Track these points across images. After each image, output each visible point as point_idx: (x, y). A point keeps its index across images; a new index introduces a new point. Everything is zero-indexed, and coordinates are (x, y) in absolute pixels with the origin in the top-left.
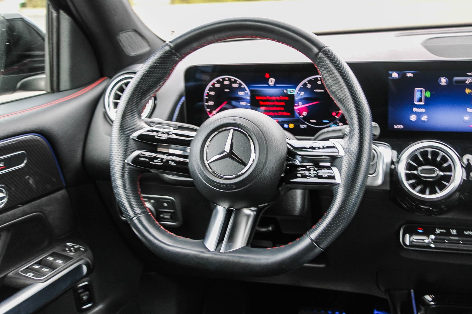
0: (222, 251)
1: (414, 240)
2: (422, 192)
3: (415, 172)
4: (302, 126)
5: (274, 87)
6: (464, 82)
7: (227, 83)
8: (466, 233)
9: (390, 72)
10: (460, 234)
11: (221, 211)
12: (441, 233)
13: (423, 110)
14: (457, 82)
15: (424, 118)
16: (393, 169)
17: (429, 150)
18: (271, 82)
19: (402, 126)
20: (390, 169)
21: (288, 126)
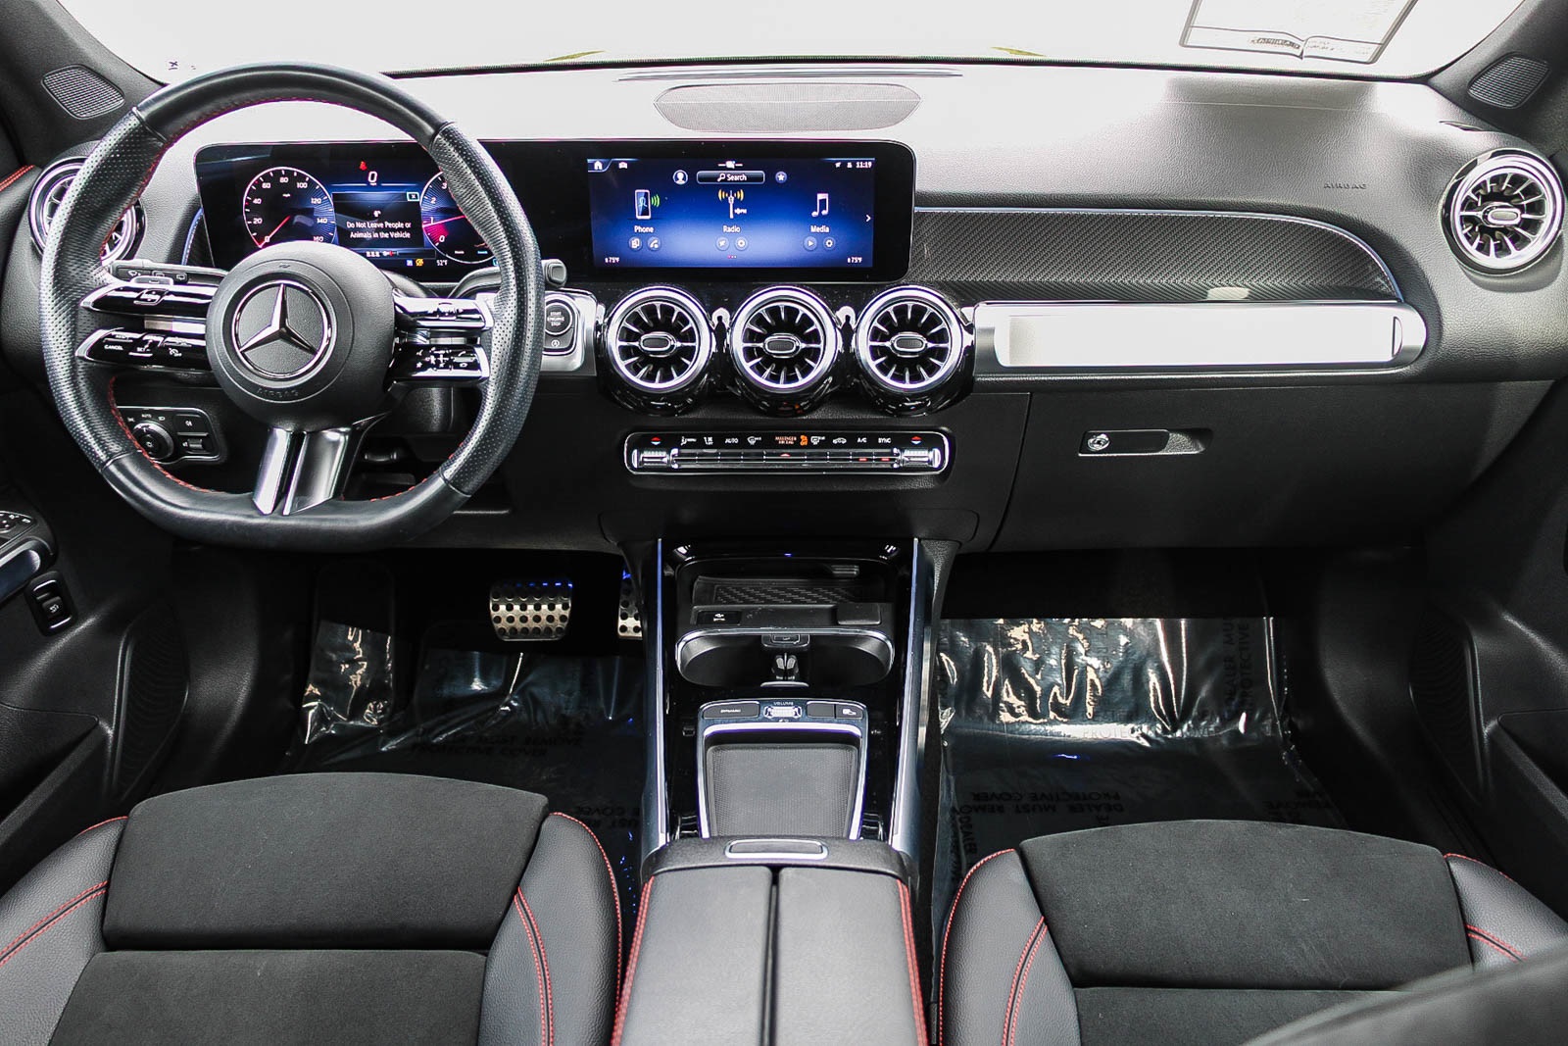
0: (286, 512)
1: (645, 460)
2: (650, 378)
3: (636, 344)
4: (440, 263)
5: (378, 188)
6: (715, 179)
7: (283, 180)
8: (728, 441)
9: (589, 161)
10: (719, 443)
11: (282, 437)
12: (689, 445)
13: (651, 230)
14: (702, 179)
15: (654, 244)
16: (600, 339)
17: (658, 304)
18: (372, 178)
19: (618, 259)
20: (595, 339)
21: (414, 262)
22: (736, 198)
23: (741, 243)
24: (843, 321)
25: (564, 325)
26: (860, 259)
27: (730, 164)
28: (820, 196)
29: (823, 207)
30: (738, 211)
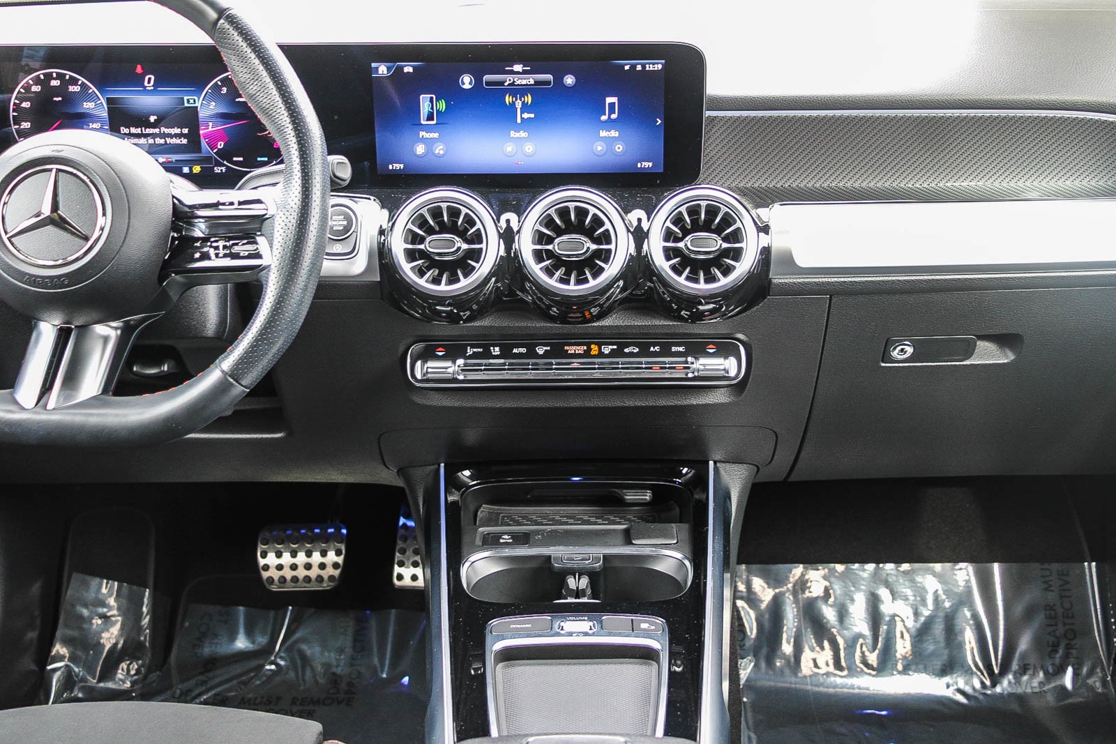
0: (51, 405)
1: (429, 370)
2: (436, 281)
3: (422, 247)
4: (217, 170)
5: (155, 91)
6: (502, 83)
7: (55, 83)
8: (515, 351)
9: (374, 65)
10: (506, 353)
11: (47, 332)
12: (475, 356)
13: (436, 135)
14: (488, 83)
15: (439, 149)
16: (384, 244)
17: (444, 205)
18: (149, 82)
19: (402, 166)
20: (379, 243)
21: (191, 169)
22: (523, 102)
23: (529, 148)
24: (635, 223)
25: (347, 229)
26: (651, 164)
27: (518, 68)
28: (609, 100)
29: (612, 110)
30: (526, 116)
